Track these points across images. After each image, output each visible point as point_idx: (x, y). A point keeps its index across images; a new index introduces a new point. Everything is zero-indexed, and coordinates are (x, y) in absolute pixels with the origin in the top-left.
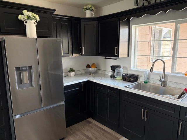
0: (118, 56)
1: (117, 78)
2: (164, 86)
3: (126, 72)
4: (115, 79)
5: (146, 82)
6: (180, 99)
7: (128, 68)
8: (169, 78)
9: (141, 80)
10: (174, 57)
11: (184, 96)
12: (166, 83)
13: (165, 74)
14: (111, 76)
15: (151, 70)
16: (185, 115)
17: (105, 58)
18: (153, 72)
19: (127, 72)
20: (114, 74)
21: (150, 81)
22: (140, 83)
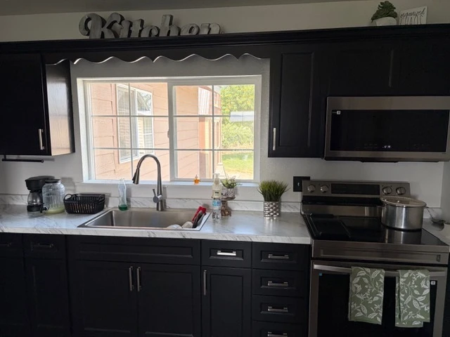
0: (48, 151)
1: (51, 210)
2: (162, 210)
3: (71, 190)
4: (45, 214)
5: (123, 208)
6: (198, 228)
7: (75, 180)
8: (168, 191)
9: (113, 205)
10: (172, 149)
11: (201, 221)
12: (165, 203)
13: (162, 184)
14: (30, 208)
15: (136, 179)
16: (210, 255)
17: (5, 160)
18: (140, 183)
19: (74, 190)
20: (38, 201)
21: (131, 204)
22: (111, 212)
